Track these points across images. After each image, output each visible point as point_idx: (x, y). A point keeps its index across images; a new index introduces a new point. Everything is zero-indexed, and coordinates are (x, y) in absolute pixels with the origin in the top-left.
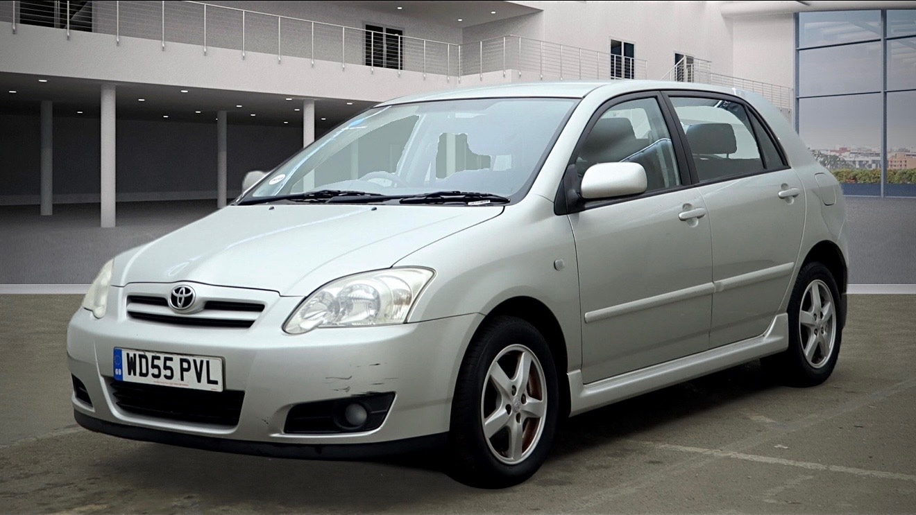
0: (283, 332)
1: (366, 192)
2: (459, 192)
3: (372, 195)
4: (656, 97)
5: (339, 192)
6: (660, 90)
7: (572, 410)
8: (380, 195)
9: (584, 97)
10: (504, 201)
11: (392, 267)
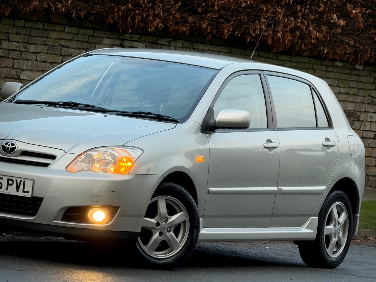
0: (66, 170)
1: (96, 106)
2: (151, 113)
3: (100, 108)
4: (260, 75)
5: (79, 104)
6: (262, 70)
7: (199, 239)
8: (104, 108)
9: (221, 69)
10: (176, 121)
11: (123, 145)
